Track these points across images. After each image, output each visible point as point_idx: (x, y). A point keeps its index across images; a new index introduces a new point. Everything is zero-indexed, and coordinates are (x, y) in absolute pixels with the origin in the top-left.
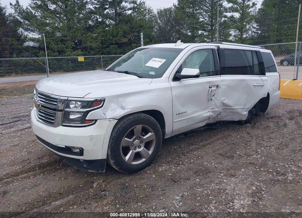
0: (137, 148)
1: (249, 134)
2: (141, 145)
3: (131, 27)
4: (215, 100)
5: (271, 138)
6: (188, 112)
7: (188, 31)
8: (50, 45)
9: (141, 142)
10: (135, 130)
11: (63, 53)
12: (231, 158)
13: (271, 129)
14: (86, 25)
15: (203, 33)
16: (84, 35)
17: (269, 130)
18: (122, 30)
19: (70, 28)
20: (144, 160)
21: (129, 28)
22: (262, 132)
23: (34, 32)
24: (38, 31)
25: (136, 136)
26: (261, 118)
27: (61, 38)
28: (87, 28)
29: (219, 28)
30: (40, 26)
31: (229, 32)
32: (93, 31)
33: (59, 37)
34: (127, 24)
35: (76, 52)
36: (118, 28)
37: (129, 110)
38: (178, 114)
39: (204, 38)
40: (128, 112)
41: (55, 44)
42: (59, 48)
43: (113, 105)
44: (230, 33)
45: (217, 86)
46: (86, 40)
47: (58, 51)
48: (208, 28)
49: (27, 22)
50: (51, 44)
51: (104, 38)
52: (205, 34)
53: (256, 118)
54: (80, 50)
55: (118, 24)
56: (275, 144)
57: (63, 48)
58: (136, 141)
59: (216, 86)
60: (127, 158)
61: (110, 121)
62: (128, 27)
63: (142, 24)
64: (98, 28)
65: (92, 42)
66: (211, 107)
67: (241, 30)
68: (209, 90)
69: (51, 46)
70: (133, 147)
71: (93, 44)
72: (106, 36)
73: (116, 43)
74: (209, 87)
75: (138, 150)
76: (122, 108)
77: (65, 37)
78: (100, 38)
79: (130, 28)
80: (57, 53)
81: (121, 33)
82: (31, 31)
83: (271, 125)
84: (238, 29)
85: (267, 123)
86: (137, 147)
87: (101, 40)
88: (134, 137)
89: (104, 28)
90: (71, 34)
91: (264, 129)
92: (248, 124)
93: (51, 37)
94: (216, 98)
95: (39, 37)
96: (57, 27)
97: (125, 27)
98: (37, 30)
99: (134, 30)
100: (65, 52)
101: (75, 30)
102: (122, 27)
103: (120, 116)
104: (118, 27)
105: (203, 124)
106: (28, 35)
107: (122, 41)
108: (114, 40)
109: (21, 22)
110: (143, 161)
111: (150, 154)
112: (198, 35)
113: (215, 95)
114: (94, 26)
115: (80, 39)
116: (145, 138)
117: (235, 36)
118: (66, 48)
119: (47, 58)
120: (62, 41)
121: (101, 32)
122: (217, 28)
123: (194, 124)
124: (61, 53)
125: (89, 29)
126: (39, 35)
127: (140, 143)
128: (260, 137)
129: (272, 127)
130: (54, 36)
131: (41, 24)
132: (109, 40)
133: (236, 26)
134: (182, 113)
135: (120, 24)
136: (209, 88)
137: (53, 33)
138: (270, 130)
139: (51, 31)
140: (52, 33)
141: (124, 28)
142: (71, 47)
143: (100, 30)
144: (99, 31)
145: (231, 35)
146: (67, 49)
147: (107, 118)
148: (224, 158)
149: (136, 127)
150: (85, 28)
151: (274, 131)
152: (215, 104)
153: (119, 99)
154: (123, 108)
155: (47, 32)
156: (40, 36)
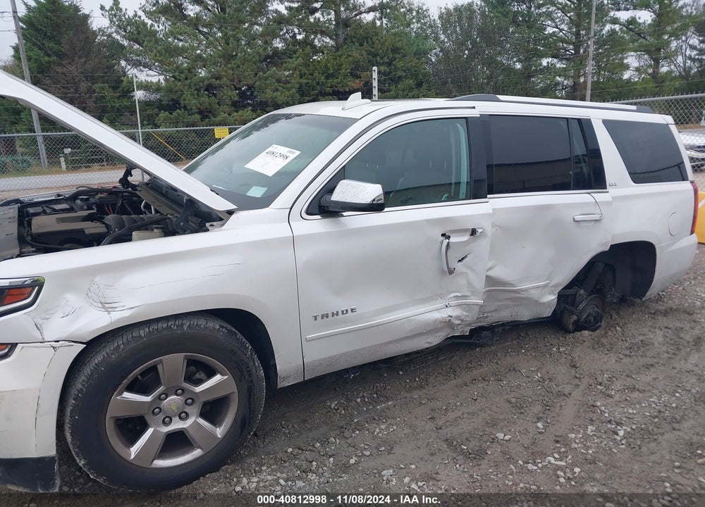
0: (176, 419)
1: (574, 366)
2: (188, 409)
3: (371, 52)
4: (470, 273)
5: (633, 389)
6: (359, 311)
7: (515, 59)
8: (182, 98)
9: (189, 401)
10: (160, 367)
11: (210, 115)
12: (475, 458)
13: (648, 354)
14: (265, 49)
15: (552, 65)
16: (261, 73)
17: (642, 356)
18: (351, 59)
19: (228, 58)
20: (197, 453)
21: (365, 56)
22: (619, 360)
23: (150, 69)
24: (158, 66)
25: (164, 385)
26: (633, 313)
27: (206, 83)
28: (267, 57)
29: (597, 49)
30: (163, 54)
31: (622, 59)
32: (282, 64)
33: (202, 80)
34: (361, 45)
35: (240, 113)
36: (340, 56)
37: (127, 314)
38: (319, 318)
39: (554, 77)
40: (123, 319)
41: (192, 95)
42: (201, 105)
43: (72, 299)
44: (625, 61)
45: (473, 232)
46: (266, 84)
47: (200, 112)
48: (568, 51)
49: (136, 46)
50: (184, 96)
51: (306, 81)
52: (558, 66)
53: (618, 313)
54: (250, 108)
55: (342, 47)
56: (638, 413)
57: (210, 104)
58: (172, 400)
59: (470, 232)
60: (134, 450)
61: (54, 348)
62: (364, 52)
63: (399, 44)
64: (294, 56)
65: (277, 90)
66: (456, 294)
67: (656, 53)
68: (442, 243)
69: (185, 100)
70: (161, 417)
71: (279, 93)
72: (312, 74)
73: (334, 91)
74: (443, 235)
75: (177, 425)
76: (104, 307)
77: (217, 79)
78: (295, 81)
79: (368, 54)
80: (198, 117)
81: (347, 68)
82: (145, 67)
83: (658, 338)
84: (648, 52)
85: (645, 330)
86: (175, 416)
87: (298, 85)
88: (161, 389)
89: (308, 56)
90: (230, 72)
91: (627, 352)
92: (586, 333)
93: (186, 79)
94: (470, 268)
95: (159, 80)
96: (200, 56)
97: (357, 53)
98: (156, 64)
99: (378, 59)
100: (216, 113)
101: (239, 63)
102: (350, 53)
103: (94, 331)
104: (340, 53)
105: (429, 340)
106: (136, 77)
107: (347, 86)
108: (329, 85)
109: (123, 47)
110: (194, 457)
111: (219, 437)
112: (540, 69)
113: (466, 256)
114: (284, 53)
115: (250, 82)
116: (199, 389)
117: (637, 69)
118: (218, 103)
119: (140, 130)
120: (209, 88)
121: (299, 65)
122: (591, 49)
123: (390, 342)
124: (207, 117)
125: (275, 58)
126: (160, 74)
127: (186, 403)
128: (600, 384)
129: (656, 344)
130: (191, 78)
131: (166, 51)
132: (318, 84)
133: (641, 46)
134: (335, 314)
135: (345, 47)
136: (443, 238)
137: (189, 70)
138: (646, 356)
139: (186, 65)
140: (187, 69)
141: (355, 54)
142: (230, 103)
143: (298, 61)
144: (296, 63)
145: (627, 67)
146: (220, 105)
147: (46, 339)
148: (455, 455)
149: (161, 361)
150: (263, 57)
151: (655, 360)
152: (469, 284)
153: (97, 279)
154: (106, 306)
155: (177, 68)
156: (162, 78)
